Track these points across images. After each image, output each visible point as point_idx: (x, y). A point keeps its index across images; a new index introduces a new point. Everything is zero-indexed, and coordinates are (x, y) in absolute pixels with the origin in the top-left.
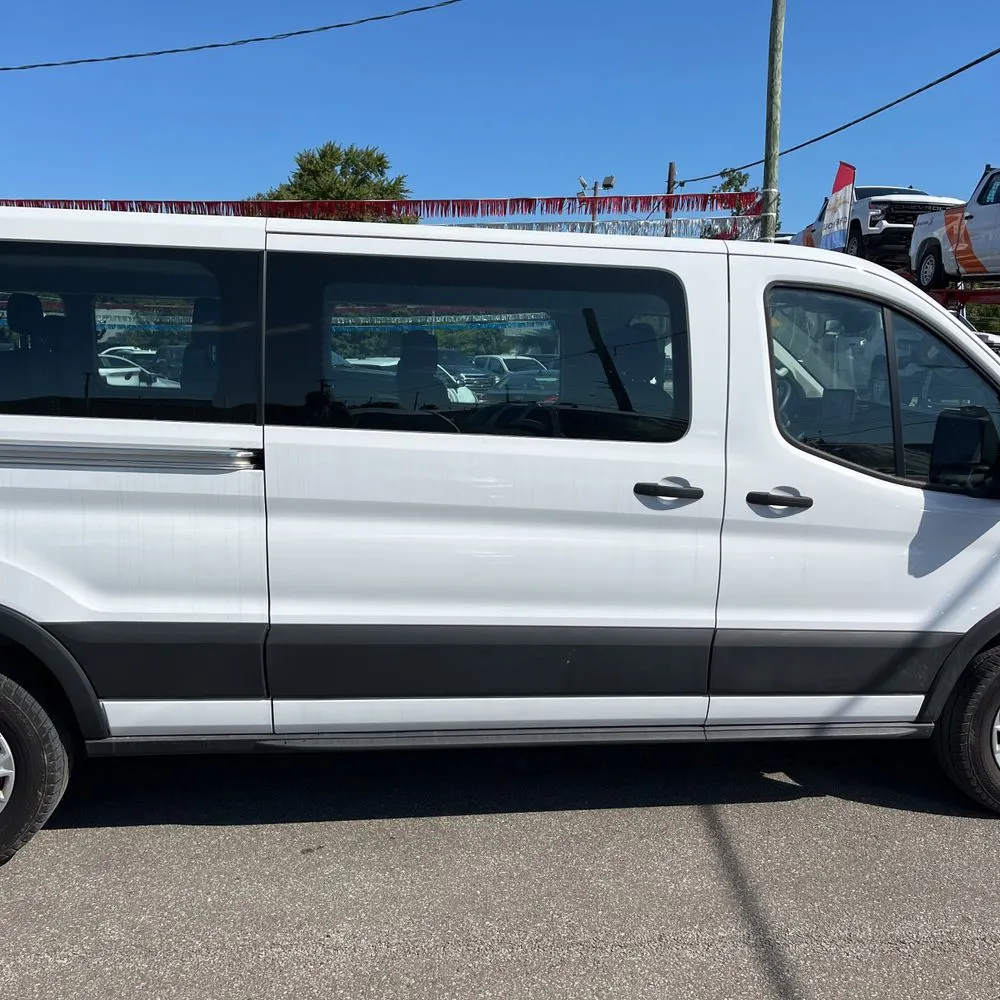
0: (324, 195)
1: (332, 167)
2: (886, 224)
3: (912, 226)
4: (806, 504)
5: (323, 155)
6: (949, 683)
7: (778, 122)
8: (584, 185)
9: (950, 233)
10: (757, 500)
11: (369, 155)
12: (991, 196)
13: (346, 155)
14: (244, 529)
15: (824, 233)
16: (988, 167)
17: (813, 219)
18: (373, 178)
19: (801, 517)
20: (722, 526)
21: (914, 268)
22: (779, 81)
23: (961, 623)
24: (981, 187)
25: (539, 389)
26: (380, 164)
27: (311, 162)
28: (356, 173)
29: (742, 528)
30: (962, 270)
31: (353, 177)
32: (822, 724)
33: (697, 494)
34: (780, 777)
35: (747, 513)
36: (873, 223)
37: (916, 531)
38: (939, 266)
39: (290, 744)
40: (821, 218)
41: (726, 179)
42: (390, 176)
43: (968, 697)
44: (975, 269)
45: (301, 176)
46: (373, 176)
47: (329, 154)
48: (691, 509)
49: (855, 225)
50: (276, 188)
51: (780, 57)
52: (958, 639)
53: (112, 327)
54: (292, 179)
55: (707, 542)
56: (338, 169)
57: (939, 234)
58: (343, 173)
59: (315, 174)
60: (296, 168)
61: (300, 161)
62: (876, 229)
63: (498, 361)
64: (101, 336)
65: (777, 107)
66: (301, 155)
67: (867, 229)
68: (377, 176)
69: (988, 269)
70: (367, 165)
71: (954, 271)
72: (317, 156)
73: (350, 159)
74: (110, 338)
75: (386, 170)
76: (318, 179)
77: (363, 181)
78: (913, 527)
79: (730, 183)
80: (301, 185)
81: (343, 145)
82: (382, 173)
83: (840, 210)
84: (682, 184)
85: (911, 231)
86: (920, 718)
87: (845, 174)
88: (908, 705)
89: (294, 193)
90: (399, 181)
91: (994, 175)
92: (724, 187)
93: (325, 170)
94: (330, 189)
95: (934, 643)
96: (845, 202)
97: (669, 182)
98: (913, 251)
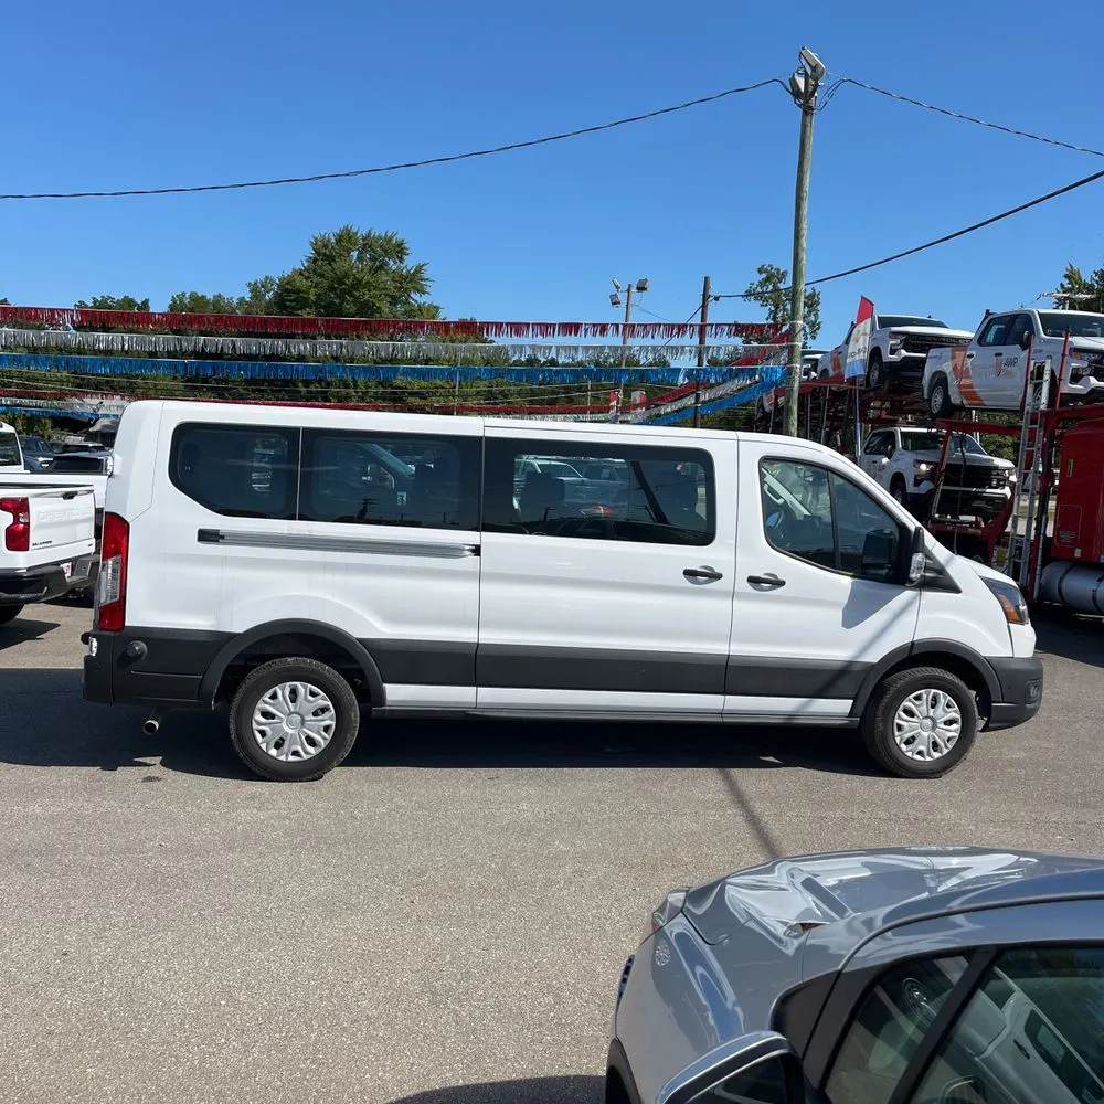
0: (340, 282)
1: (348, 251)
2: (904, 353)
3: (924, 355)
4: (782, 583)
5: (339, 240)
6: (867, 692)
7: (804, 262)
8: (617, 287)
9: (955, 368)
10: (754, 581)
11: (389, 240)
12: (990, 337)
13: (363, 240)
14: (468, 588)
15: (848, 361)
16: (988, 311)
17: (841, 342)
18: (391, 264)
19: (779, 591)
20: (733, 595)
21: (926, 397)
22: (804, 225)
23: (874, 656)
24: (983, 327)
25: (582, 498)
26: (399, 251)
27: (325, 246)
28: (373, 259)
29: (745, 597)
30: (965, 402)
31: (371, 264)
32: (791, 716)
33: (719, 576)
34: (771, 759)
35: (748, 588)
36: (893, 352)
37: (846, 601)
38: (946, 397)
39: (485, 714)
40: (847, 342)
41: (764, 276)
42: (410, 263)
43: (878, 702)
44: (976, 402)
45: (315, 261)
46: (391, 262)
47: (346, 238)
48: (716, 585)
49: (875, 354)
50: (288, 272)
51: (805, 205)
52: (872, 667)
53: (107, 416)
54: (306, 264)
55: (724, 604)
56: (355, 254)
57: (947, 368)
58: (360, 259)
59: (330, 259)
60: (310, 252)
61: (314, 245)
62: (895, 358)
63: (532, 465)
64: (94, 424)
65: (803, 249)
66: (316, 239)
67: (888, 357)
68: (395, 263)
69: (985, 402)
70: (386, 251)
71: (959, 402)
72: (333, 240)
73: (368, 244)
74: (105, 426)
75: (405, 257)
76: (334, 265)
77: (380, 268)
78: (844, 598)
79: (768, 280)
80: (314, 271)
81: (361, 230)
82: (401, 260)
83: (861, 341)
84: (717, 299)
85: (923, 361)
86: (851, 714)
87: (866, 308)
88: (844, 706)
89: (307, 278)
90: (419, 269)
91: (991, 320)
92: (761, 284)
93: (341, 255)
94: (346, 275)
95: (856, 668)
96: (865, 334)
97: (704, 295)
98: (926, 381)
